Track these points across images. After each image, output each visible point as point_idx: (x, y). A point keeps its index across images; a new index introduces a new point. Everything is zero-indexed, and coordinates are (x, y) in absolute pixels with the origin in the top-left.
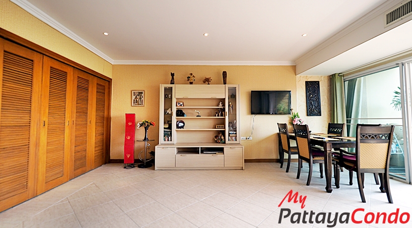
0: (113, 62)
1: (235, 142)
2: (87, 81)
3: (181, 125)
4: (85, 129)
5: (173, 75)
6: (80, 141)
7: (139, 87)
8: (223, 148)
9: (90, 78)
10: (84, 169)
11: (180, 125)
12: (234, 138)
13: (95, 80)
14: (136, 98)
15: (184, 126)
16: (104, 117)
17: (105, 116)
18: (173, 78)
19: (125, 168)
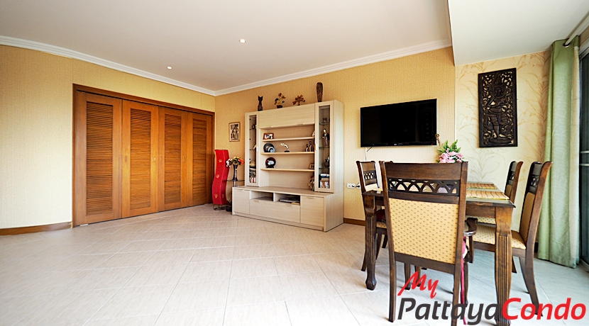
0: (214, 93)
1: (326, 190)
2: (180, 118)
3: (271, 163)
4: (178, 166)
5: (260, 99)
6: (172, 177)
7: (235, 120)
8: (299, 196)
9: (183, 115)
10: (177, 204)
11: (269, 164)
12: (326, 183)
13: (191, 116)
14: (233, 132)
15: (274, 164)
16: (205, 154)
17: (208, 153)
18: (260, 103)
19: (215, 209)
